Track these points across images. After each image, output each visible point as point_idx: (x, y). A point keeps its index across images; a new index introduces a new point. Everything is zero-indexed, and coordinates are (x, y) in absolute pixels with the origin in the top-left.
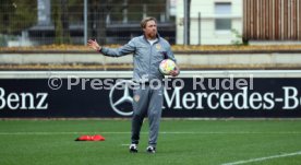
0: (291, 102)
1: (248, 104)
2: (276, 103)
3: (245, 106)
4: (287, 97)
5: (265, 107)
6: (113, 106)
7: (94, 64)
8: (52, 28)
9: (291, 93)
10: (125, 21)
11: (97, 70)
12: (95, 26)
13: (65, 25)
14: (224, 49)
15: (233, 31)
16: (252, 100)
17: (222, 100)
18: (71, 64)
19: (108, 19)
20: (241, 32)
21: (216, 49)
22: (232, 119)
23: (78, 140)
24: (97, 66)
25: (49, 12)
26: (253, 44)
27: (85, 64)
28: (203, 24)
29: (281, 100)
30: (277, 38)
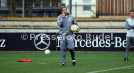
0: (119, 44)
1: (99, 45)
2: (111, 45)
3: (97, 46)
4: (116, 42)
5: (106, 46)
6: (36, 46)
7: (27, 26)
8: (8, 9)
9: (118, 40)
10: (42, 6)
11: (28, 29)
12: (27, 9)
13: (14, 8)
14: (87, 19)
15: (92, 11)
16: (100, 43)
17: (86, 43)
18: (16, 26)
19: (33, 6)
20: (95, 12)
21: (84, 20)
22: (91, 52)
23: (19, 61)
24: (28, 27)
25: (6, 2)
26: (101, 17)
27: (23, 26)
28: (78, 8)
29: (114, 43)
30: (112, 14)
